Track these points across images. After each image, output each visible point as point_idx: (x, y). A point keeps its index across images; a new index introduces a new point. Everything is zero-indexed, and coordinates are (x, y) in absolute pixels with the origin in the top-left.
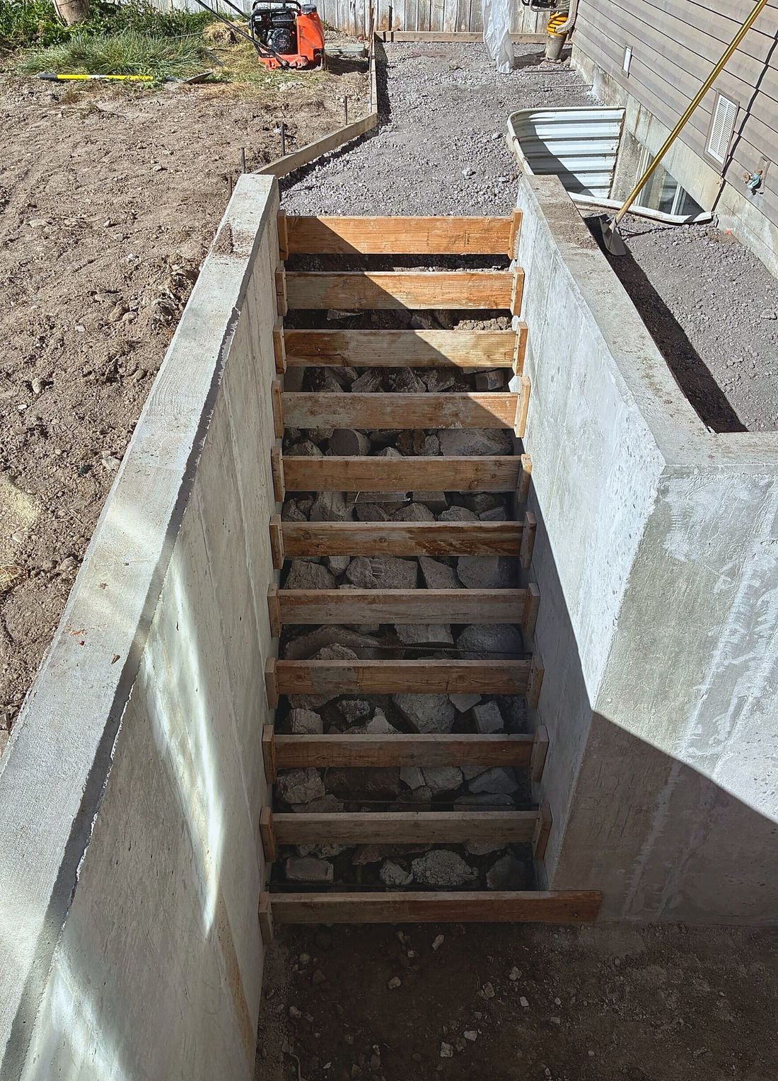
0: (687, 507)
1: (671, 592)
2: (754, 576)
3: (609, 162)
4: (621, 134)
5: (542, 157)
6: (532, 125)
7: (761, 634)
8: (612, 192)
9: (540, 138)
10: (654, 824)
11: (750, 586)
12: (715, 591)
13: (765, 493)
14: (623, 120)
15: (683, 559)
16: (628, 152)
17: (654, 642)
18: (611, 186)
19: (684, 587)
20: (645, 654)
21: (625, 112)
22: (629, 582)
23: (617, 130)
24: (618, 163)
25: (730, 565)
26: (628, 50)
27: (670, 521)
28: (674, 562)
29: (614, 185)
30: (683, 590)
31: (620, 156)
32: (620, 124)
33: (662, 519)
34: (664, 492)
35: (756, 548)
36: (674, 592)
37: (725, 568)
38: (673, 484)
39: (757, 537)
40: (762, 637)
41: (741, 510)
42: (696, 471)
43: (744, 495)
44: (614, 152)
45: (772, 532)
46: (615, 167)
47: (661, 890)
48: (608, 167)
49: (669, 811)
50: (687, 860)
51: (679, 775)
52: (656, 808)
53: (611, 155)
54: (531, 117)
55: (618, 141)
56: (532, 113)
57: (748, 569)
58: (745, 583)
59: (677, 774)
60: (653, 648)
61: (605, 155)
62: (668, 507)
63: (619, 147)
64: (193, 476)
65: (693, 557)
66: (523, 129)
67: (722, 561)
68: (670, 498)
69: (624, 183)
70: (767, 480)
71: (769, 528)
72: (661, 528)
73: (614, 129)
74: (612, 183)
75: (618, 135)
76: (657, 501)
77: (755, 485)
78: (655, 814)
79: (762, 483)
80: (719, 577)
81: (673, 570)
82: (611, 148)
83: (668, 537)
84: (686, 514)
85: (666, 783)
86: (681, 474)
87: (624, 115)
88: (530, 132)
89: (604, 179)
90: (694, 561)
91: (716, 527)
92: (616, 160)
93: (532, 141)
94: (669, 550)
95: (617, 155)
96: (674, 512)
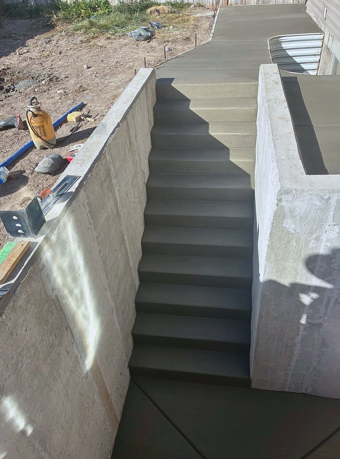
0: (292, 207)
1: (289, 246)
2: (327, 241)
3: (317, 58)
4: (322, 46)
5: (285, 57)
6: (280, 43)
7: (334, 268)
8: (318, 72)
9: (284, 48)
10: (295, 353)
11: (326, 246)
12: (310, 247)
13: (327, 202)
14: (323, 39)
15: (293, 231)
16: (326, 53)
17: (284, 269)
18: (318, 69)
19: (295, 245)
20: (281, 274)
21: (324, 36)
22: (269, 241)
23: (321, 44)
24: (321, 58)
25: (315, 235)
26: (326, 8)
27: (285, 214)
28: (289, 233)
29: (319, 68)
30: (295, 246)
31: (322, 55)
32: (322, 41)
33: (281, 213)
34: (280, 200)
35: (327, 228)
36: (290, 246)
37: (313, 236)
38: (284, 197)
39: (326, 223)
40: (335, 269)
41: (317, 210)
42: (294, 192)
43: (318, 203)
44: (319, 53)
45: (333, 220)
46: (320, 60)
47: (302, 384)
48: (316, 60)
49: (301, 348)
50: (312, 371)
51: (304, 331)
52: (295, 346)
53: (318, 55)
54: (279, 39)
55: (321, 48)
56: (280, 37)
57: (324, 237)
58: (323, 244)
59: (303, 331)
60: (284, 272)
61: (315, 55)
62: (283, 207)
63: (321, 51)
64: (81, 188)
65: (297, 231)
66: (276, 45)
67: (311, 233)
68: (283, 203)
69: (324, 67)
70: (328, 196)
71: (332, 219)
72: (281, 217)
73: (319, 43)
74: (318, 67)
75: (321, 46)
76: (277, 205)
77: (322, 198)
78: (294, 348)
79: (326, 197)
80: (311, 241)
81: (289, 236)
82: (318, 52)
83: (285, 221)
84: (292, 211)
85: (298, 334)
86: (287, 192)
87: (324, 37)
88: (279, 46)
89: (315, 66)
90: (298, 233)
91: (306, 217)
92: (320, 57)
93: (280, 50)
94: (286, 227)
95: (321, 55)
96: (286, 209)
